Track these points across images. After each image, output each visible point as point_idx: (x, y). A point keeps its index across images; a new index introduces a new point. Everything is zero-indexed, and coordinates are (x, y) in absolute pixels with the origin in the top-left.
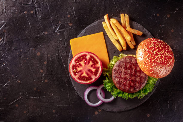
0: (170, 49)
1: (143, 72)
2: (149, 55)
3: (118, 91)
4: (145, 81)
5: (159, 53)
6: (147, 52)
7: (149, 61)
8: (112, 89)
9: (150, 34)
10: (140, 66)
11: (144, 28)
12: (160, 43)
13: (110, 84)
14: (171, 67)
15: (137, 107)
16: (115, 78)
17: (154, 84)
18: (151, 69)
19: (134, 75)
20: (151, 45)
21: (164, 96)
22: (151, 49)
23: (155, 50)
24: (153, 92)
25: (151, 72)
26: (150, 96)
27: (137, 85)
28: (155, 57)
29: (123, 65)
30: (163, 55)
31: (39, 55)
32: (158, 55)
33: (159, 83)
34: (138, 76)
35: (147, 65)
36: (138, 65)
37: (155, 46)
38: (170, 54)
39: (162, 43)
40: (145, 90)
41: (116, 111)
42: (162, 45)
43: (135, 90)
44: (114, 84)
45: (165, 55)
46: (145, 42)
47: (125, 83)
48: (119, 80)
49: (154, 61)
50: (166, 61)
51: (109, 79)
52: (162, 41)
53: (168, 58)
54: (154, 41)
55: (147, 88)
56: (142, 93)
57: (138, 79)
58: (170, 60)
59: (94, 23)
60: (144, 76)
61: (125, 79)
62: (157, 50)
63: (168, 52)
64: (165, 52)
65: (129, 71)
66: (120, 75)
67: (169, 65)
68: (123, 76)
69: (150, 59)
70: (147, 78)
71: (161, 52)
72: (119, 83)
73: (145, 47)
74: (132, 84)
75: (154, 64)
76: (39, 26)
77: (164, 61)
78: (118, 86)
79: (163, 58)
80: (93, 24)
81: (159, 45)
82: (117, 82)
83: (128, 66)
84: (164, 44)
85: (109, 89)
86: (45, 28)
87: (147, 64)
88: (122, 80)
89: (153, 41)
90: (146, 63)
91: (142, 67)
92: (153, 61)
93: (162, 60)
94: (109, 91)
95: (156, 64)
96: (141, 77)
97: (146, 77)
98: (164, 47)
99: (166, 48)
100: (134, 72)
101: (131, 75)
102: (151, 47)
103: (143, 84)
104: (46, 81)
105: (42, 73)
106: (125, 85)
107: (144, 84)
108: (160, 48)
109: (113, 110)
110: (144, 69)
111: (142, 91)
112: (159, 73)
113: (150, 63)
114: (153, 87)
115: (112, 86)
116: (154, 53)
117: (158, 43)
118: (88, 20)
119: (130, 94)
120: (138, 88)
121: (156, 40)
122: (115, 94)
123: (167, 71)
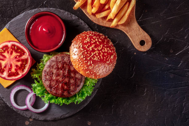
0: (111, 43)
1: (78, 73)
2: (83, 52)
3: (50, 96)
4: (81, 82)
5: (96, 49)
6: (81, 48)
7: (84, 59)
8: (43, 93)
9: (88, 26)
10: (74, 65)
11: (79, 20)
12: (98, 37)
13: (39, 88)
14: (111, 65)
15: (76, 114)
16: (45, 81)
17: (93, 86)
18: (86, 68)
19: (67, 77)
20: (87, 39)
21: (106, 100)
22: (86, 45)
23: (91, 45)
24: (93, 96)
25: (87, 72)
26: (90, 100)
27: (72, 88)
28: (91, 54)
29: (54, 65)
30: (100, 52)
32: (95, 51)
34: (73, 77)
35: (81, 65)
36: (72, 64)
37: (91, 41)
38: (110, 50)
39: (100, 36)
40: (81, 93)
41: (51, 120)
42: (100, 39)
43: (69, 94)
44: (45, 88)
45: (103, 51)
46: (80, 36)
47: (57, 86)
48: (50, 83)
49: (91, 59)
50: (105, 58)
51: (39, 82)
52: (101, 34)
53: (108, 55)
54: (90, 35)
55: (84, 91)
56: (78, 97)
57: (72, 81)
58: (110, 57)
59: (20, 15)
60: (80, 77)
61: (57, 81)
62: (93, 46)
63: (107, 47)
64: (104, 48)
65: (61, 71)
66: (51, 77)
67: (109, 62)
68: (54, 78)
69: (85, 56)
70: (83, 80)
71: (98, 48)
72: (50, 87)
73: (79, 42)
74: (66, 87)
75: (90, 62)
77: (102, 58)
78: (48, 90)
79: (101, 55)
80: (18, 17)
81: (96, 39)
82: (47, 85)
83: (60, 66)
84: (102, 38)
85: (39, 94)
87: (82, 63)
88: (53, 83)
89: (89, 34)
90: (81, 61)
91: (76, 66)
92: (88, 59)
93: (100, 57)
94: (39, 97)
95: (93, 62)
96: (76, 78)
97: (82, 78)
98: (103, 42)
99: (105, 43)
100: (67, 73)
101: (64, 76)
102: (86, 42)
103: (78, 86)
106: (57, 89)
107: (80, 87)
108: (98, 43)
109: (47, 119)
110: (78, 69)
111: (78, 95)
112: (97, 73)
113: (85, 62)
114: (92, 90)
115: (42, 90)
116: (90, 49)
117: (95, 37)
118: (12, 12)
119: (65, 99)
120: (73, 92)
121: (93, 33)
122: (46, 99)
123: (108, 70)
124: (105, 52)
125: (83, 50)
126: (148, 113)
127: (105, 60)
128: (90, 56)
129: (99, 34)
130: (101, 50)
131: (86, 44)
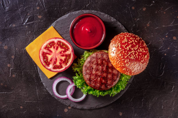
0: (145, 45)
1: (115, 69)
2: (121, 50)
3: (89, 88)
4: (117, 77)
5: (132, 49)
6: (119, 48)
7: (122, 57)
8: (82, 85)
11: (117, 22)
12: (134, 38)
13: (80, 81)
14: (145, 63)
15: (109, 105)
16: (86, 74)
17: (127, 82)
18: (123, 65)
19: (105, 72)
20: (125, 40)
21: (137, 94)
23: (128, 45)
24: (126, 90)
25: (123, 69)
26: (123, 94)
27: (109, 82)
28: (128, 53)
29: (94, 61)
30: (136, 51)
31: (7, 48)
32: (132, 50)
33: (133, 80)
34: (110, 73)
35: (119, 62)
36: (110, 61)
37: (128, 41)
38: (145, 50)
39: (136, 38)
40: (117, 87)
41: (87, 109)
42: (136, 40)
43: (106, 87)
44: (84, 81)
46: (118, 37)
47: (96, 79)
48: (90, 76)
49: (127, 58)
50: (140, 57)
51: (79, 75)
52: (137, 36)
53: (142, 54)
54: (128, 36)
55: (119, 85)
56: (114, 91)
57: (110, 76)
58: (144, 57)
59: (65, 16)
60: (116, 72)
62: (130, 46)
63: (142, 48)
64: (139, 48)
65: (100, 67)
66: (91, 71)
67: (143, 61)
68: (94, 72)
69: (122, 55)
70: (119, 75)
71: (134, 48)
72: (90, 80)
73: (118, 42)
74: (103, 81)
75: (127, 60)
76: (6, 19)
77: (137, 58)
78: (88, 83)
79: (136, 55)
80: (63, 17)
81: (133, 40)
82: (87, 79)
83: (99, 62)
84: (138, 39)
85: (79, 86)
86: (12, 21)
87: (120, 61)
89: (126, 36)
90: (119, 59)
91: (114, 63)
92: (125, 57)
93: (136, 56)
94: (79, 88)
95: (129, 60)
96: (113, 74)
97: (118, 74)
98: (139, 42)
99: (140, 44)
100: (106, 68)
101: (102, 71)
102: (124, 42)
103: (115, 81)
104: (14, 76)
105: (9, 68)
106: (96, 82)
107: (116, 82)
108: (134, 43)
109: (84, 108)
110: (116, 66)
111: (114, 88)
112: (133, 70)
113: (122, 60)
114: (126, 84)
115: (82, 83)
116: (127, 49)
117: (132, 38)
118: (58, 12)
119: (101, 92)
120: (110, 85)
121: (129, 35)
122: (85, 91)
123: (141, 68)
124: (140, 52)
125: (121, 49)
126: (174, 108)
127: (140, 59)
128: (127, 54)
129: (135, 36)
130: (137, 50)
131: (124, 44)
